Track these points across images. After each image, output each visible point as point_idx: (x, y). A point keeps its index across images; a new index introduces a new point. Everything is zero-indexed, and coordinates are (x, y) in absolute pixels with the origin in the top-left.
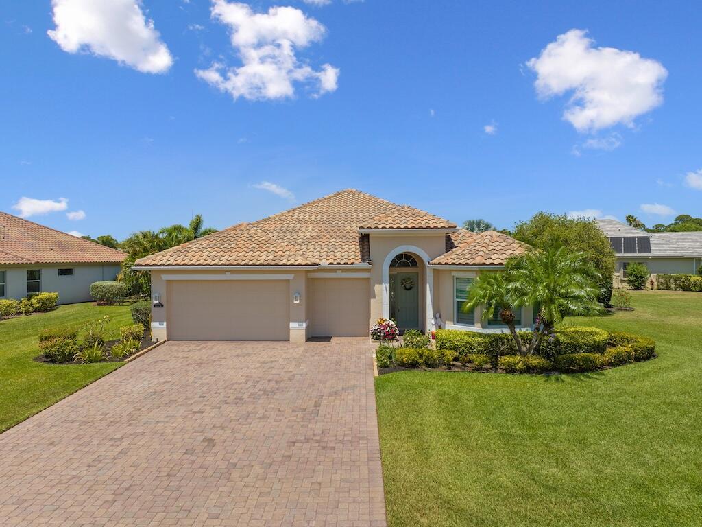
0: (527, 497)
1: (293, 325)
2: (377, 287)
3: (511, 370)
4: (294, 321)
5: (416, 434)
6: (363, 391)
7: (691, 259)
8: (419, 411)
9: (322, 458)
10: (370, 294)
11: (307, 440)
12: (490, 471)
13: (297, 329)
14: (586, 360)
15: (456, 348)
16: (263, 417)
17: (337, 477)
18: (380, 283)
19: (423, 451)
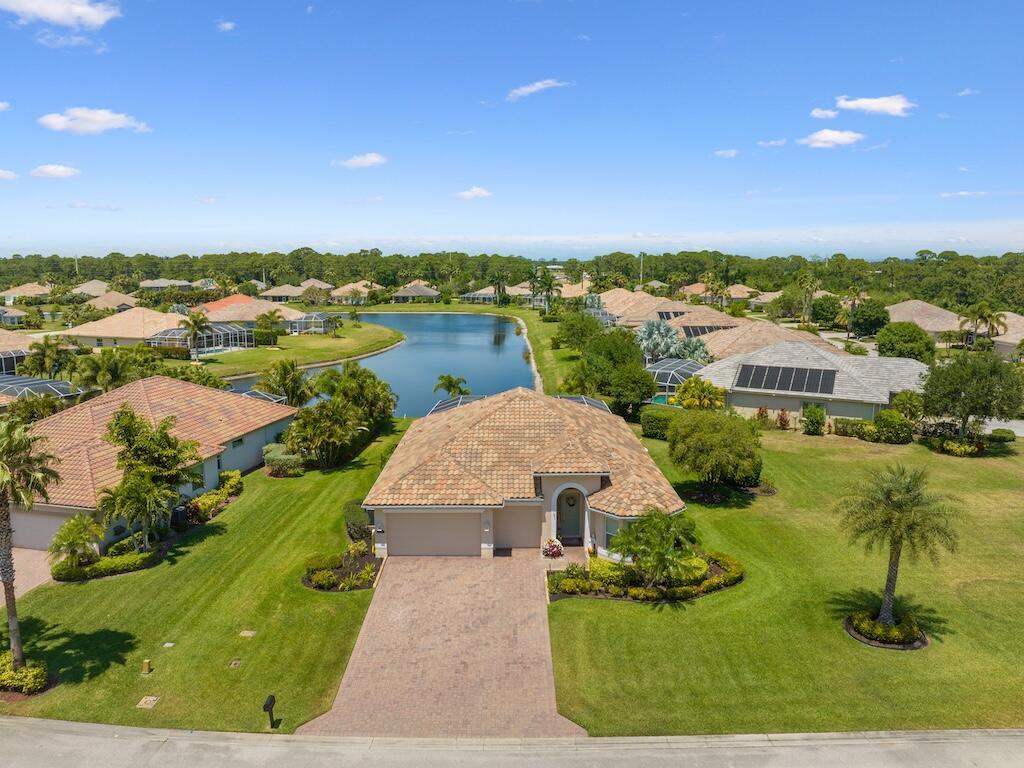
0: (617, 697)
1: (484, 546)
2: (547, 514)
3: (635, 598)
4: (485, 542)
5: (571, 659)
6: (541, 620)
7: (871, 404)
8: (574, 639)
9: (524, 675)
10: (542, 519)
11: (515, 663)
12: (604, 683)
13: (487, 549)
14: (685, 592)
15: (601, 579)
16: (487, 644)
17: (534, 686)
18: (550, 511)
19: (574, 670)
